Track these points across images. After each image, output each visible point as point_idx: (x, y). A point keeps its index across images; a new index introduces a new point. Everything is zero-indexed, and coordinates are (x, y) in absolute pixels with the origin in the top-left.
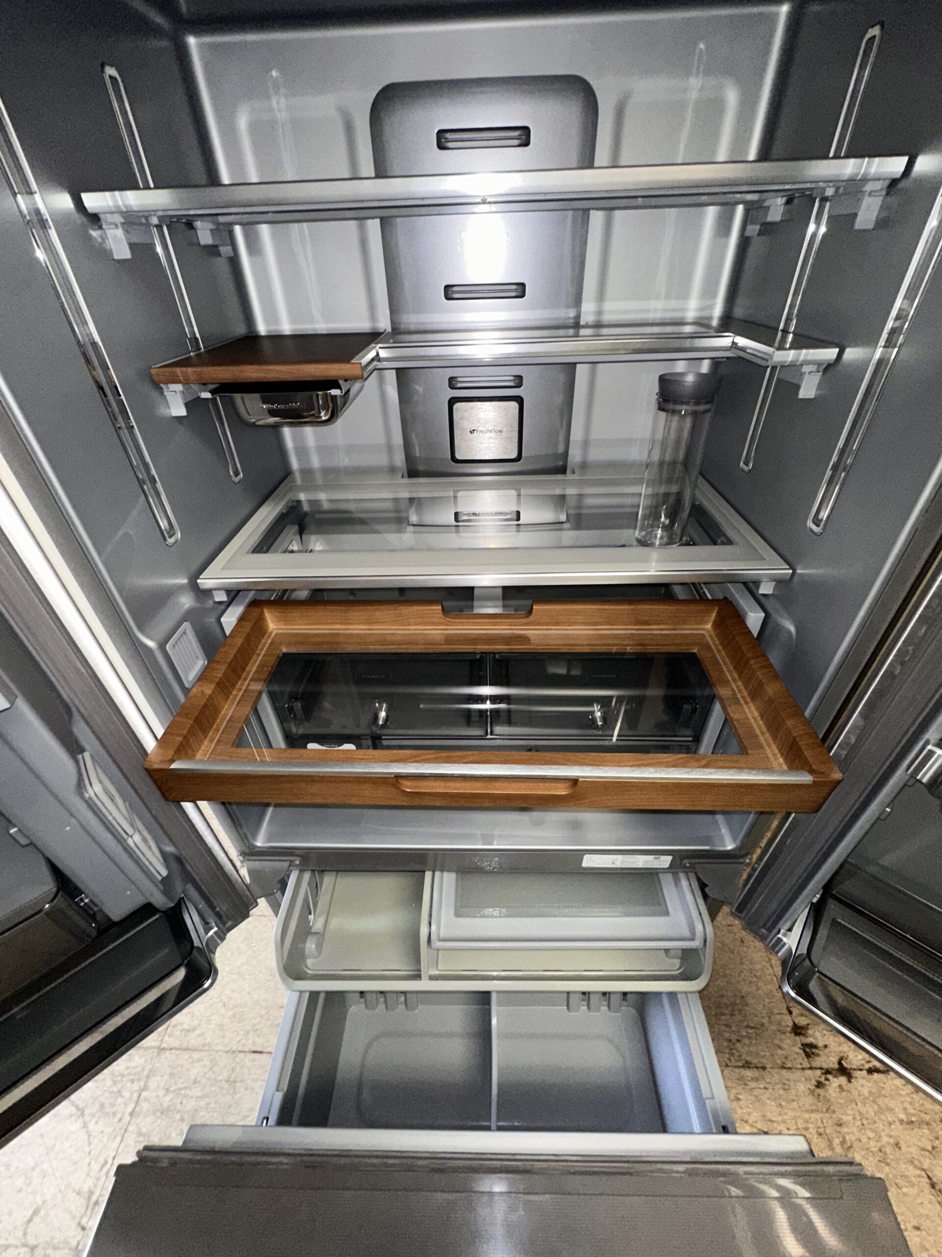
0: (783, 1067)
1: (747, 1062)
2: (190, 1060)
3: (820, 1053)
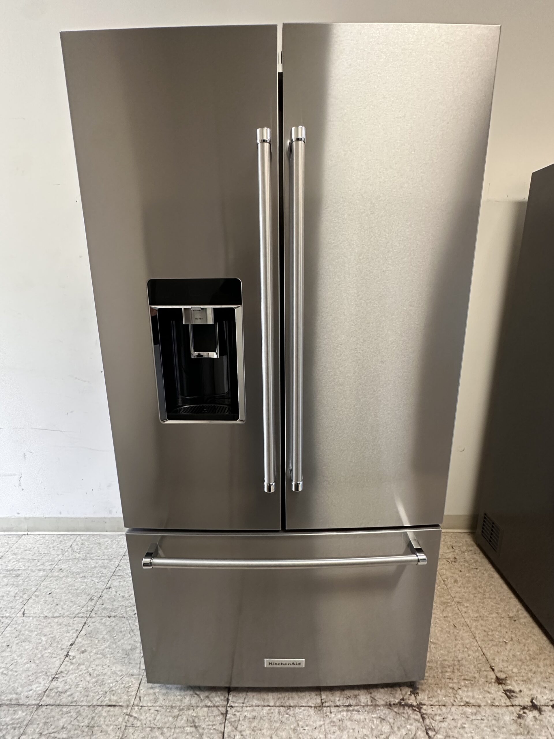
0: (493, 705)
1: (467, 703)
2: (61, 713)
3: (518, 695)
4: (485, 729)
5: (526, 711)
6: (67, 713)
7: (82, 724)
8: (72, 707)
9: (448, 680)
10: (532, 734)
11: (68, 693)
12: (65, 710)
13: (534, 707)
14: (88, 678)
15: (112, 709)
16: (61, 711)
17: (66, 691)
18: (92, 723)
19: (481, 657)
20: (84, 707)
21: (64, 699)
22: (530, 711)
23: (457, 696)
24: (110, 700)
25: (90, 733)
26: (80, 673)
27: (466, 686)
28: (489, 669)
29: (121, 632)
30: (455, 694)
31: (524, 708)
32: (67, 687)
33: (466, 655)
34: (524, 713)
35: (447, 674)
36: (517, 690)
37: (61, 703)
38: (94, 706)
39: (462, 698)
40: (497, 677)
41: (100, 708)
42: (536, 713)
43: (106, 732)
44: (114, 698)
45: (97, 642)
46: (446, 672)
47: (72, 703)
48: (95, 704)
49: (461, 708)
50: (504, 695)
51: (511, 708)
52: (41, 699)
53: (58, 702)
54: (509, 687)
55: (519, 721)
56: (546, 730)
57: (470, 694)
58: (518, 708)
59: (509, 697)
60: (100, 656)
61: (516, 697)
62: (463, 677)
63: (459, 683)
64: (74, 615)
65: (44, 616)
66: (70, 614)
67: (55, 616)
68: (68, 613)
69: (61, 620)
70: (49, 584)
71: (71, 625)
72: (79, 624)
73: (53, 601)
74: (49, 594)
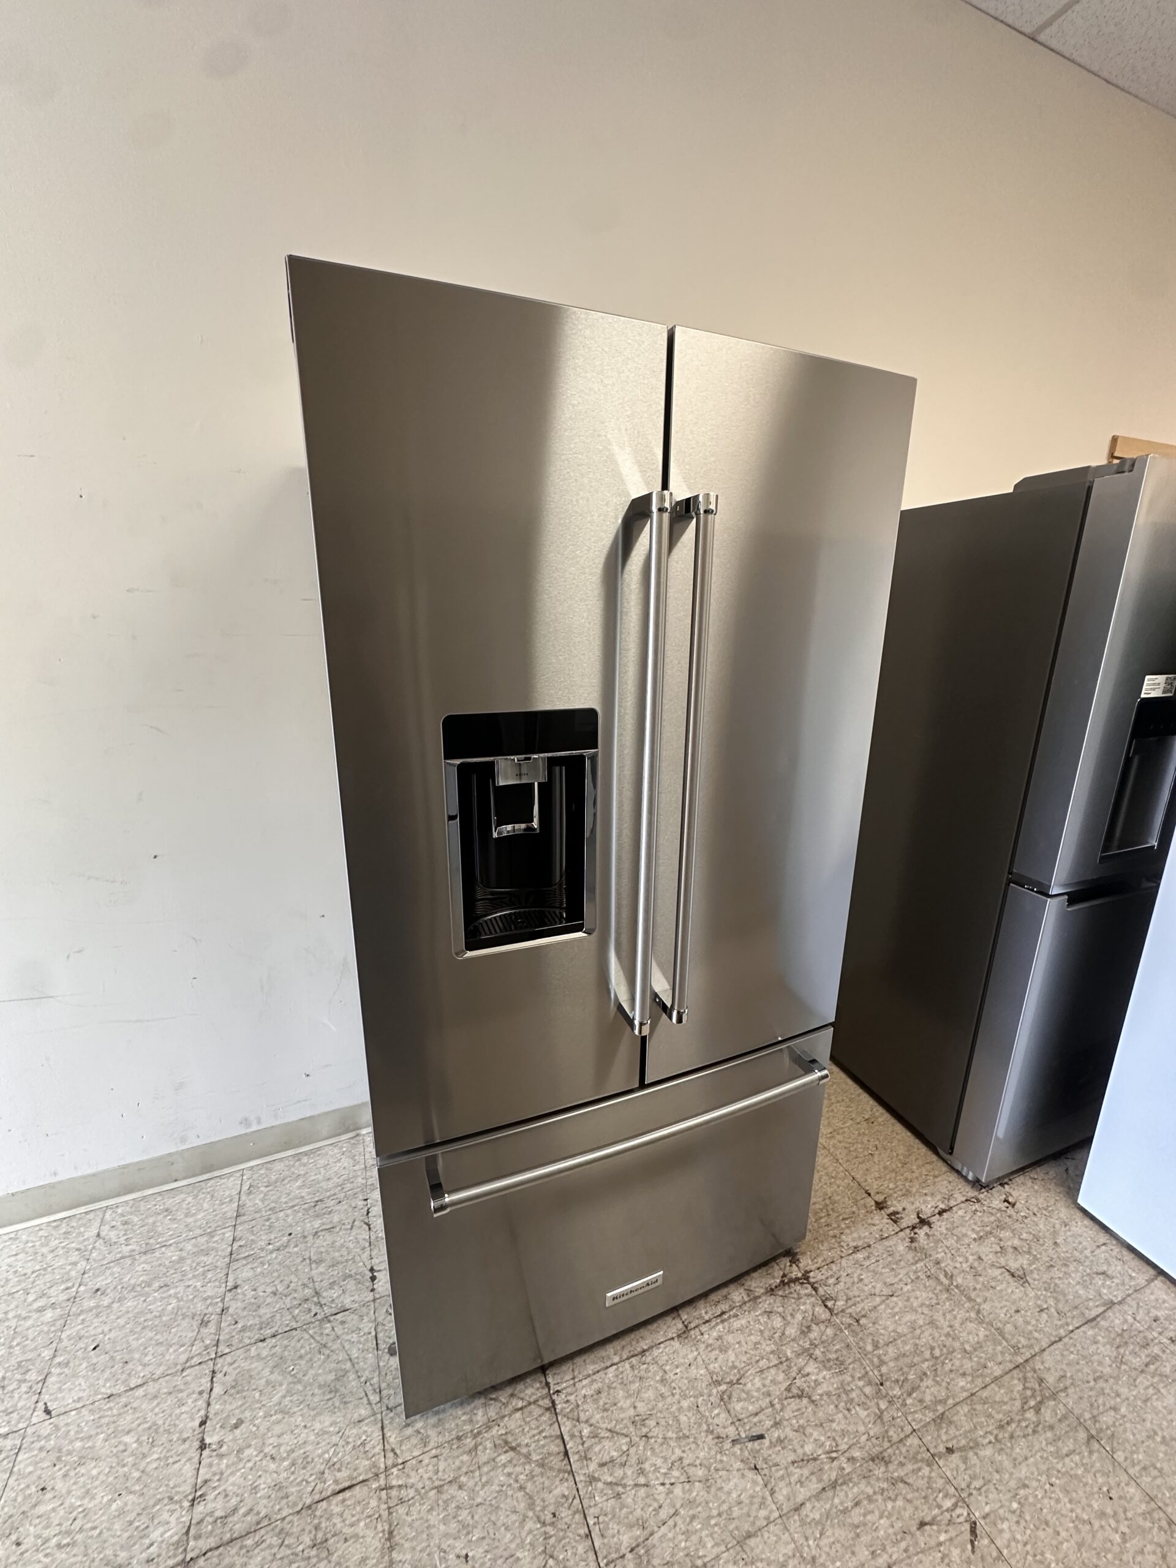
4: (883, 1271)
5: (916, 1230)
6: (257, 1544)
7: (301, 1548)
8: (263, 1532)
9: (826, 1228)
10: (930, 1256)
11: (242, 1511)
12: (249, 1542)
13: (923, 1222)
14: (273, 1466)
15: (347, 1494)
16: (241, 1548)
17: (235, 1510)
18: (320, 1535)
19: (852, 1184)
20: (288, 1519)
21: (238, 1525)
22: (920, 1228)
23: (842, 1244)
24: (336, 1482)
25: (324, 1554)
26: (249, 1465)
27: (848, 1227)
28: (865, 1195)
29: (301, 1357)
30: (839, 1243)
31: (914, 1228)
32: (234, 1501)
33: (836, 1187)
34: (915, 1233)
35: (823, 1220)
36: (900, 1209)
37: (235, 1536)
38: (309, 1507)
39: (848, 1245)
40: (876, 1203)
41: (324, 1503)
42: (926, 1228)
43: (356, 1536)
44: (344, 1474)
45: (257, 1395)
46: (821, 1218)
47: (258, 1523)
48: (308, 1501)
49: (851, 1258)
50: (889, 1221)
51: (901, 1234)
52: (185, 1550)
53: (227, 1536)
54: (891, 1210)
55: (913, 1245)
56: (941, 1244)
57: (855, 1235)
58: (908, 1231)
59: (895, 1222)
60: (279, 1416)
61: (902, 1218)
62: (841, 1218)
63: (839, 1226)
64: (179, 1367)
65: (106, 1396)
66: (169, 1368)
67: (132, 1386)
68: (162, 1368)
69: (152, 1388)
70: (83, 1329)
71: (182, 1387)
72: (201, 1378)
73: (112, 1358)
74: (94, 1349)
